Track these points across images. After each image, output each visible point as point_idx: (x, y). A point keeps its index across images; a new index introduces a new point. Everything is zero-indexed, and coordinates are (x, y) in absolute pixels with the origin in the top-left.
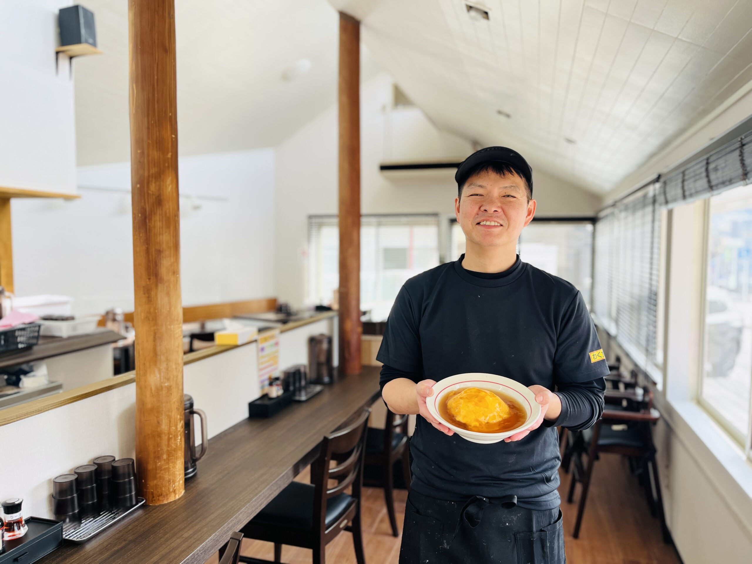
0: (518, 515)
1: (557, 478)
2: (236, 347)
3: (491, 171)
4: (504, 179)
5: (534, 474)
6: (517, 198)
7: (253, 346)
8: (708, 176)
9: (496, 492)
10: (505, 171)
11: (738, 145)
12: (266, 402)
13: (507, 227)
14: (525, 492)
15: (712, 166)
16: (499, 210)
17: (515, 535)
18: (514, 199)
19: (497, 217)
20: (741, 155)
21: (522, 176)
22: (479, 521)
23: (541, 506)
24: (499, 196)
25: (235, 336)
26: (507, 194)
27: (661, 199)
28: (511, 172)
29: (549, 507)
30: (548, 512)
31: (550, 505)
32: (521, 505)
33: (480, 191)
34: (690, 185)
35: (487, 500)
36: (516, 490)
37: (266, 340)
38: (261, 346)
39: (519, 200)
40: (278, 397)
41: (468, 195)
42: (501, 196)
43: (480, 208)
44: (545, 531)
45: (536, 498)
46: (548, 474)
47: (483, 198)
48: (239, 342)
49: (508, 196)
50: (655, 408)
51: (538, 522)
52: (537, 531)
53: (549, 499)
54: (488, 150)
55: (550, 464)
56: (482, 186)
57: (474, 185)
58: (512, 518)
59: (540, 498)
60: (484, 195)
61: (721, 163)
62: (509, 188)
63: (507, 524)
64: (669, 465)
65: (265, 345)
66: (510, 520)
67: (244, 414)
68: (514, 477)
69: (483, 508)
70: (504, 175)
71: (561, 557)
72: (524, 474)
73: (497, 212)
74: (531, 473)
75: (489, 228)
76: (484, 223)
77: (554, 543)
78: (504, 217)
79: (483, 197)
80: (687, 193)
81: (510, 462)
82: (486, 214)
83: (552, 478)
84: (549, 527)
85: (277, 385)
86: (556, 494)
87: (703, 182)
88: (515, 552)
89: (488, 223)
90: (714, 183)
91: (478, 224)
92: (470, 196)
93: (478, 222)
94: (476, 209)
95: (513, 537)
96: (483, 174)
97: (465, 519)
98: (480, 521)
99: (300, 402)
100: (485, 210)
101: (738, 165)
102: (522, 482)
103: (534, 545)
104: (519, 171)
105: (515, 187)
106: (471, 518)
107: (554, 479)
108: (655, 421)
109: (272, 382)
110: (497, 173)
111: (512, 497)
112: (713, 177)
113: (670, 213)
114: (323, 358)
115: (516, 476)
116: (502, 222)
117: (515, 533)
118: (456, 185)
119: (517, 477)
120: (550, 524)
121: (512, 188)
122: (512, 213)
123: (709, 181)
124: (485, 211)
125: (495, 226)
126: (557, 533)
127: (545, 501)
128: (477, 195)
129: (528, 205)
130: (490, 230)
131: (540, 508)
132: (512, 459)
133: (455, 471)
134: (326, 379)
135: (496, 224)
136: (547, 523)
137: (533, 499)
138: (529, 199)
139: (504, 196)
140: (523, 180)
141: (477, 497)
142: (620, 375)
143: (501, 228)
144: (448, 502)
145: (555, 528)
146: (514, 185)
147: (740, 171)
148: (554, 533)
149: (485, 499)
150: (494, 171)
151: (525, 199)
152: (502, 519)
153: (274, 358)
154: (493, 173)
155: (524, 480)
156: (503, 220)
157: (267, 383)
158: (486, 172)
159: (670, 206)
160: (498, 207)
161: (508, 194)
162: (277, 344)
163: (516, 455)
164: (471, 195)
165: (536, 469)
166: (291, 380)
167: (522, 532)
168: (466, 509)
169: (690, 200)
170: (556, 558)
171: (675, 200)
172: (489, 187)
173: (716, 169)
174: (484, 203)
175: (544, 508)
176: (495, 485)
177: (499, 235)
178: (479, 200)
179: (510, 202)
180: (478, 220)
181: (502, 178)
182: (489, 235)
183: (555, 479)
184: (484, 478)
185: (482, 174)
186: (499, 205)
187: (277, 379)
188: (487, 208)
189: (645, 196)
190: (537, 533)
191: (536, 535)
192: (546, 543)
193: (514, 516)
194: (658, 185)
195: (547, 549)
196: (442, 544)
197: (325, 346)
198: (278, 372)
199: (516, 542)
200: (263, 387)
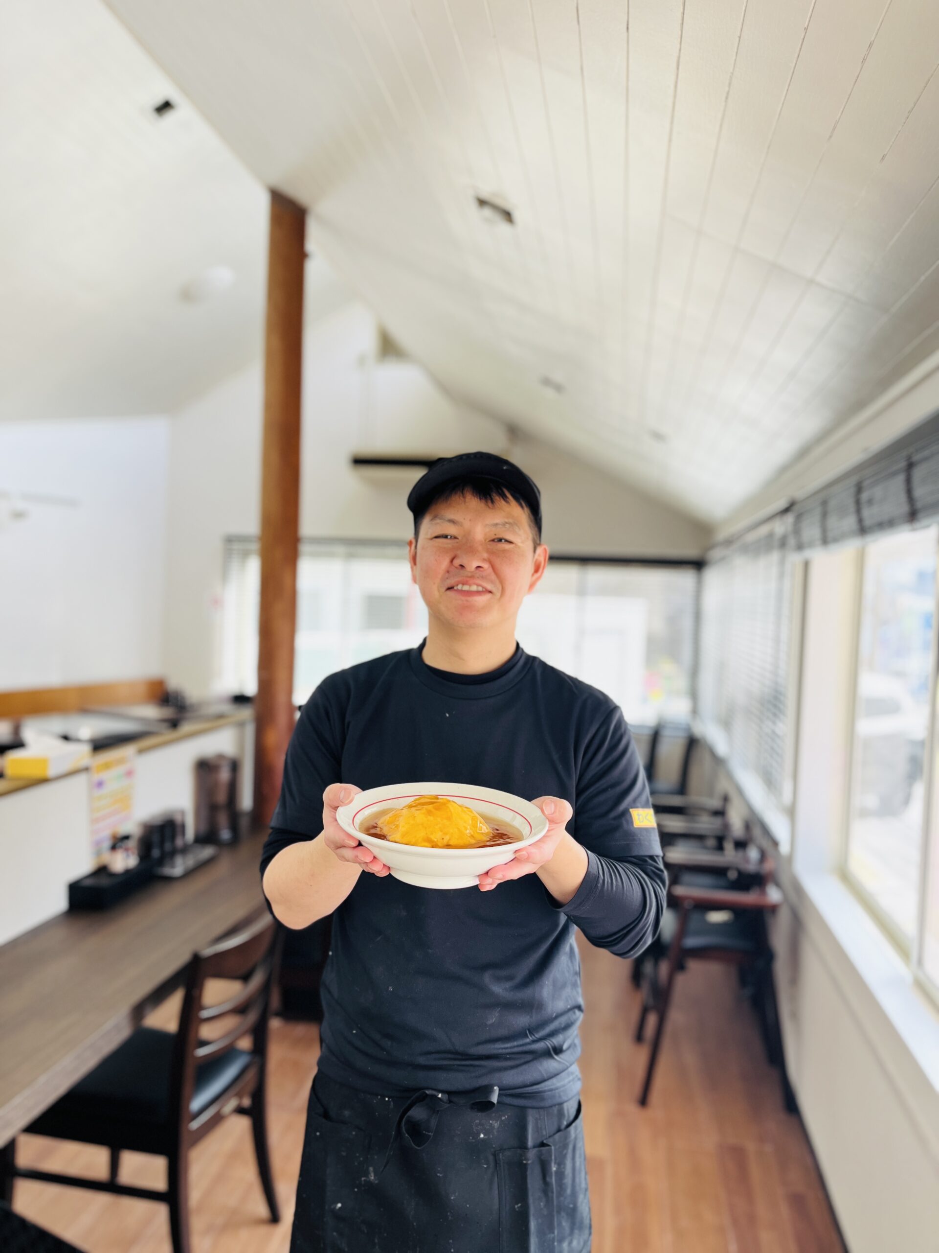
0: (501, 1118)
1: (575, 1045)
2: (43, 781)
3: (470, 495)
4: (492, 509)
5: (534, 1042)
6: (516, 544)
7: (81, 780)
8: (858, 511)
9: (460, 1080)
10: (494, 495)
11: (903, 464)
12: (104, 882)
13: (498, 595)
14: (513, 1078)
15: (865, 496)
16: (486, 566)
17: (495, 1155)
18: (511, 546)
19: (482, 577)
20: (908, 481)
21: (524, 504)
22: (430, 1134)
23: (543, 1099)
24: (485, 540)
25: (44, 762)
26: (497, 536)
27: (792, 541)
28: (504, 497)
29: (558, 1100)
30: (555, 1109)
31: (560, 1097)
32: (508, 1100)
33: (451, 530)
34: (833, 522)
35: (446, 1097)
36: (497, 1075)
37: (107, 766)
38: (96, 777)
39: (519, 547)
40: (128, 872)
41: (429, 536)
42: (487, 540)
43: (452, 561)
44: (548, 1145)
45: (535, 1087)
46: (556, 1041)
47: (457, 543)
48: (51, 772)
49: (500, 540)
50: (778, 885)
51: (537, 1129)
52: (534, 1147)
53: (558, 1085)
54: (464, 457)
55: (563, 1020)
56: (455, 521)
57: (440, 519)
58: (492, 1124)
59: (543, 1085)
60: (458, 537)
61: (878, 492)
62: (501, 526)
63: (482, 1136)
64: (795, 979)
65: (105, 775)
66: (488, 1127)
67: (59, 902)
68: (496, 1052)
69: (438, 1111)
70: (493, 502)
71: (577, 1188)
72: (515, 1043)
73: (481, 569)
74: (527, 1040)
75: (469, 596)
76: (460, 587)
77: (565, 1164)
78: (493, 577)
79: (457, 540)
80: (830, 535)
81: (490, 1022)
82: (462, 572)
83: (565, 1047)
84: (557, 1136)
85: (127, 850)
86: (572, 1073)
87: (850, 521)
88: (495, 1186)
89: (466, 588)
90: (867, 522)
91: (450, 588)
92: (434, 539)
93: (449, 586)
94: (445, 563)
95: (491, 1158)
96: (456, 498)
97: (404, 1132)
98: (432, 1134)
99: (169, 879)
100: (462, 566)
101: (903, 497)
102: (509, 1059)
103: (529, 1172)
104: (518, 495)
105: (513, 524)
106: (416, 1130)
107: (569, 1048)
108: (774, 909)
109: (118, 842)
110: (480, 499)
111: (488, 1089)
112: (866, 513)
113: (806, 565)
114: (221, 797)
115: (499, 1049)
116: (489, 587)
117: (495, 1152)
118: (410, 515)
119: (500, 1051)
120: (559, 1130)
121: (507, 526)
122: (507, 571)
123: (860, 521)
124: (460, 567)
125: (478, 593)
126: (571, 1147)
127: (551, 1090)
128: (446, 537)
129: (534, 556)
130: (470, 599)
131: (542, 1104)
132: (493, 1018)
133: (389, 1043)
134: (225, 834)
135: (480, 589)
136: (555, 1128)
137: (530, 1089)
138: (536, 545)
139: (493, 540)
140: (526, 513)
141: (425, 1093)
142: (726, 827)
143: (488, 596)
144: (377, 1098)
145: (566, 1137)
146: (511, 520)
147: (905, 508)
148: (565, 1146)
149: (440, 1096)
150: (475, 495)
151: (529, 545)
152: (474, 1127)
153: (124, 800)
154: (473, 497)
155: (513, 1056)
156: (492, 582)
157: (107, 844)
158: (462, 495)
159: (808, 553)
160: (484, 560)
161: (500, 536)
162: (129, 774)
163: (499, 1009)
164: (436, 537)
165: (537, 1032)
166: (156, 838)
167: (509, 1149)
168: (407, 1115)
169: (833, 547)
170: (569, 1191)
171: (811, 545)
172: (467, 524)
173: (870, 502)
174: (459, 552)
175: (547, 1103)
176: (461, 1068)
177: (486, 608)
178: (450, 546)
179: (504, 551)
180: (450, 582)
181: (489, 507)
182: (468, 608)
183: (572, 1046)
184: (442, 1056)
185: (454, 499)
186: (485, 555)
187: (126, 838)
188: (464, 562)
189: (771, 535)
190: (536, 1150)
191: (532, 1155)
192: (550, 1167)
193: (494, 1122)
194: (790, 518)
195: (551, 1178)
196: (367, 1174)
197: (224, 775)
198: (132, 826)
199: (496, 1166)
200: (98, 853)
